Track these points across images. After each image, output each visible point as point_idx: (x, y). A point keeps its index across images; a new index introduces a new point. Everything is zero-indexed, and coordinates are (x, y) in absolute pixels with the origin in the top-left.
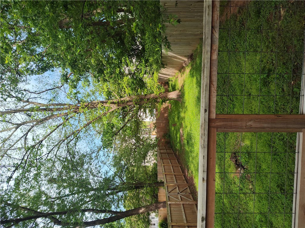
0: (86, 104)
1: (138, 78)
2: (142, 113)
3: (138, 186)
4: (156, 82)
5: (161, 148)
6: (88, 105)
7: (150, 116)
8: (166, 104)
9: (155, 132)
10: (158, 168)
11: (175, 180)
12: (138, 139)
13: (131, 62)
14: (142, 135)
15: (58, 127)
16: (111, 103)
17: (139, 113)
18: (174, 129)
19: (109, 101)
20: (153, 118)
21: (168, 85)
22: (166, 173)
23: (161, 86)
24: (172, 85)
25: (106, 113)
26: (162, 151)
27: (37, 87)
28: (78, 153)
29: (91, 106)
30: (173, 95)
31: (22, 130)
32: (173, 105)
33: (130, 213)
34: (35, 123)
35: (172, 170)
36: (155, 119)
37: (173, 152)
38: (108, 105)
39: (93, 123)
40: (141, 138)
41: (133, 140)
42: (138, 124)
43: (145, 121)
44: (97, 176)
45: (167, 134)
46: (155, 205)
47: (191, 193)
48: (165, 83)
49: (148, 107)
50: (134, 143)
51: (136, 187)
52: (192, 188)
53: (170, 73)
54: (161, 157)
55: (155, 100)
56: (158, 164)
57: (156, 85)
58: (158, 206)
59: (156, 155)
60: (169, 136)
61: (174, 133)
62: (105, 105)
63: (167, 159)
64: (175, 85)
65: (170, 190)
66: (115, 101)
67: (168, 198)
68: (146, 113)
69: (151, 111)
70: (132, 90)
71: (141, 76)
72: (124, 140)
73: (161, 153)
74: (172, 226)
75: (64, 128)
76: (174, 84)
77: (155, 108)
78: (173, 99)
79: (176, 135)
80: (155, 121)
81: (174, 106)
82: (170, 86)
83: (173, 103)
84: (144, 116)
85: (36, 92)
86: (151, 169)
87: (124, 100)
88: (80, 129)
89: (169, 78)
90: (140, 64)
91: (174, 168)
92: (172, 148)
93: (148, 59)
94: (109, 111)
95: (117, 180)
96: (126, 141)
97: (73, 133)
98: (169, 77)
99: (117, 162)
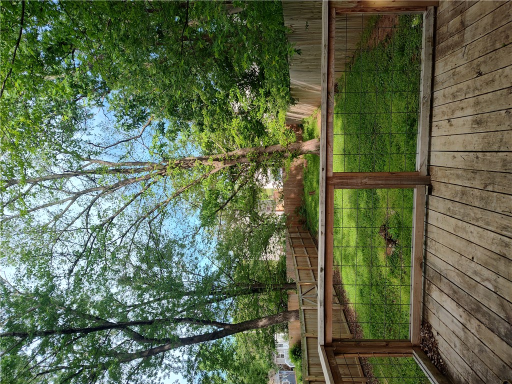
0: (176, 162)
1: (254, 121)
2: (260, 176)
3: (257, 289)
4: (282, 126)
5: (291, 230)
6: (180, 163)
7: (274, 180)
8: (299, 161)
9: (281, 205)
10: (287, 262)
11: (313, 277)
12: (255, 218)
13: (244, 95)
14: (261, 211)
15: (136, 197)
16: (214, 160)
17: (256, 175)
18: (313, 200)
19: (210, 157)
20: (278, 183)
21: (302, 129)
22: (299, 268)
23: (291, 132)
24: (308, 129)
25: (206, 176)
26: (293, 235)
27: (101, 137)
28: (163, 237)
29: (184, 164)
30: (309, 146)
31: (79, 203)
32: (310, 161)
33: (244, 326)
34: (100, 192)
35: (309, 263)
36: (282, 184)
37: (310, 236)
38: (210, 162)
39: (187, 191)
40: (260, 215)
41: (247, 219)
42: (254, 192)
43: (265, 187)
44: (192, 273)
45: (301, 208)
46: (283, 315)
47: (337, 295)
48: (297, 126)
49: (269, 166)
50: (248, 223)
51: (253, 290)
52: (339, 288)
53: (305, 111)
54: (293, 243)
55: (282, 154)
56: (287, 256)
57: (282, 130)
58: (287, 317)
59: (284, 242)
60: (305, 211)
61: (311, 206)
62: (204, 162)
63: (302, 246)
64: (313, 130)
65: (304, 291)
66: (219, 156)
67: (301, 301)
68: (267, 175)
69: (275, 172)
70: (245, 138)
71: (259, 116)
72: (232, 218)
73: (291, 238)
74: (307, 338)
75: (142, 200)
76: (311, 127)
77: (280, 166)
78: (310, 152)
79: (315, 208)
80: (281, 188)
81: (311, 164)
82: (306, 131)
83: (310, 157)
84: (264, 180)
85: (99, 144)
86: (276, 264)
87: (234, 156)
88: (168, 201)
89: (303, 119)
90: (257, 98)
91: (311, 260)
92: (309, 230)
93: (269, 90)
94: (211, 173)
95: (224, 279)
96: (236, 220)
97: (158, 207)
98: (303, 117)
99: (222, 253)
